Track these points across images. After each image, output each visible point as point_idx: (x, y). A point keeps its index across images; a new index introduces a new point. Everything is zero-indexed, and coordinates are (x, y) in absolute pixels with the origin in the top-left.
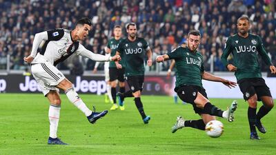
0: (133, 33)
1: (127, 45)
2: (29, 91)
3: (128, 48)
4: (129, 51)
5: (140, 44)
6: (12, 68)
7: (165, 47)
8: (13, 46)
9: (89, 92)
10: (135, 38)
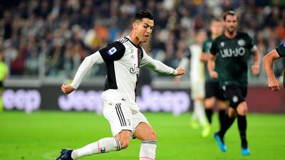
0: (232, 27)
1: (223, 44)
2: (73, 110)
3: (225, 47)
4: (227, 53)
5: (241, 42)
6: (47, 74)
7: (272, 44)
8: (49, 42)
9: (162, 111)
10: (235, 34)
